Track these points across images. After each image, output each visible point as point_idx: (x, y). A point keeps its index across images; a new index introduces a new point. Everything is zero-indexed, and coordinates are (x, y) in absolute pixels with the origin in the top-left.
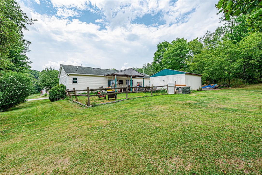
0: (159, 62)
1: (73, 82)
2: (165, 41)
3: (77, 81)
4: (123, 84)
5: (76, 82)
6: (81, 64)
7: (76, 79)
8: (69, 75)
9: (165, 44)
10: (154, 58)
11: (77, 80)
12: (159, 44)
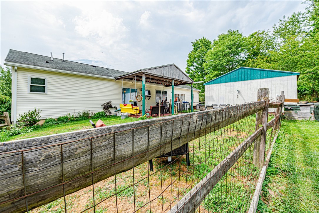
0: (195, 68)
1: (33, 89)
2: (204, 38)
3: (44, 87)
4: (150, 97)
5: (42, 90)
6: (63, 53)
7: (43, 81)
8: (16, 68)
9: (204, 41)
10: (188, 61)
11: (44, 84)
12: (196, 42)
